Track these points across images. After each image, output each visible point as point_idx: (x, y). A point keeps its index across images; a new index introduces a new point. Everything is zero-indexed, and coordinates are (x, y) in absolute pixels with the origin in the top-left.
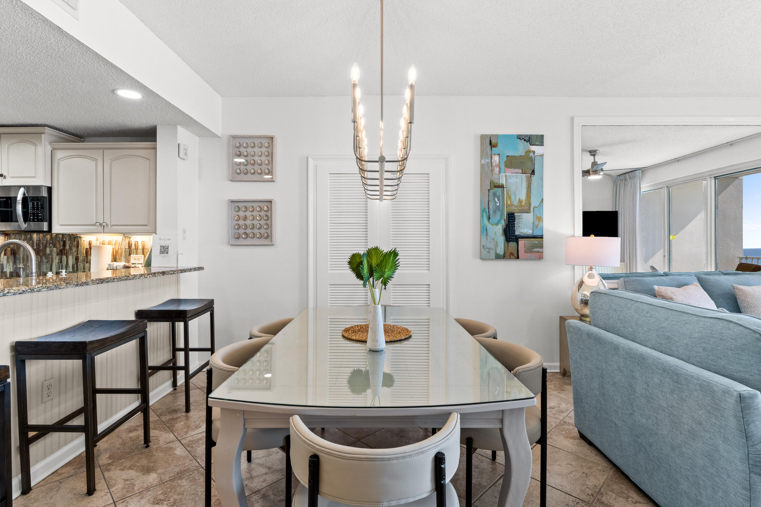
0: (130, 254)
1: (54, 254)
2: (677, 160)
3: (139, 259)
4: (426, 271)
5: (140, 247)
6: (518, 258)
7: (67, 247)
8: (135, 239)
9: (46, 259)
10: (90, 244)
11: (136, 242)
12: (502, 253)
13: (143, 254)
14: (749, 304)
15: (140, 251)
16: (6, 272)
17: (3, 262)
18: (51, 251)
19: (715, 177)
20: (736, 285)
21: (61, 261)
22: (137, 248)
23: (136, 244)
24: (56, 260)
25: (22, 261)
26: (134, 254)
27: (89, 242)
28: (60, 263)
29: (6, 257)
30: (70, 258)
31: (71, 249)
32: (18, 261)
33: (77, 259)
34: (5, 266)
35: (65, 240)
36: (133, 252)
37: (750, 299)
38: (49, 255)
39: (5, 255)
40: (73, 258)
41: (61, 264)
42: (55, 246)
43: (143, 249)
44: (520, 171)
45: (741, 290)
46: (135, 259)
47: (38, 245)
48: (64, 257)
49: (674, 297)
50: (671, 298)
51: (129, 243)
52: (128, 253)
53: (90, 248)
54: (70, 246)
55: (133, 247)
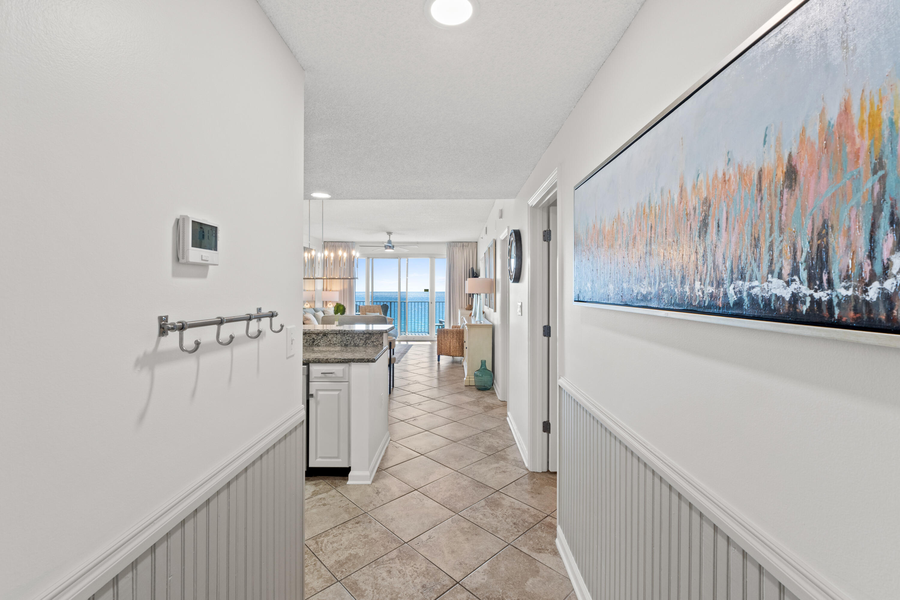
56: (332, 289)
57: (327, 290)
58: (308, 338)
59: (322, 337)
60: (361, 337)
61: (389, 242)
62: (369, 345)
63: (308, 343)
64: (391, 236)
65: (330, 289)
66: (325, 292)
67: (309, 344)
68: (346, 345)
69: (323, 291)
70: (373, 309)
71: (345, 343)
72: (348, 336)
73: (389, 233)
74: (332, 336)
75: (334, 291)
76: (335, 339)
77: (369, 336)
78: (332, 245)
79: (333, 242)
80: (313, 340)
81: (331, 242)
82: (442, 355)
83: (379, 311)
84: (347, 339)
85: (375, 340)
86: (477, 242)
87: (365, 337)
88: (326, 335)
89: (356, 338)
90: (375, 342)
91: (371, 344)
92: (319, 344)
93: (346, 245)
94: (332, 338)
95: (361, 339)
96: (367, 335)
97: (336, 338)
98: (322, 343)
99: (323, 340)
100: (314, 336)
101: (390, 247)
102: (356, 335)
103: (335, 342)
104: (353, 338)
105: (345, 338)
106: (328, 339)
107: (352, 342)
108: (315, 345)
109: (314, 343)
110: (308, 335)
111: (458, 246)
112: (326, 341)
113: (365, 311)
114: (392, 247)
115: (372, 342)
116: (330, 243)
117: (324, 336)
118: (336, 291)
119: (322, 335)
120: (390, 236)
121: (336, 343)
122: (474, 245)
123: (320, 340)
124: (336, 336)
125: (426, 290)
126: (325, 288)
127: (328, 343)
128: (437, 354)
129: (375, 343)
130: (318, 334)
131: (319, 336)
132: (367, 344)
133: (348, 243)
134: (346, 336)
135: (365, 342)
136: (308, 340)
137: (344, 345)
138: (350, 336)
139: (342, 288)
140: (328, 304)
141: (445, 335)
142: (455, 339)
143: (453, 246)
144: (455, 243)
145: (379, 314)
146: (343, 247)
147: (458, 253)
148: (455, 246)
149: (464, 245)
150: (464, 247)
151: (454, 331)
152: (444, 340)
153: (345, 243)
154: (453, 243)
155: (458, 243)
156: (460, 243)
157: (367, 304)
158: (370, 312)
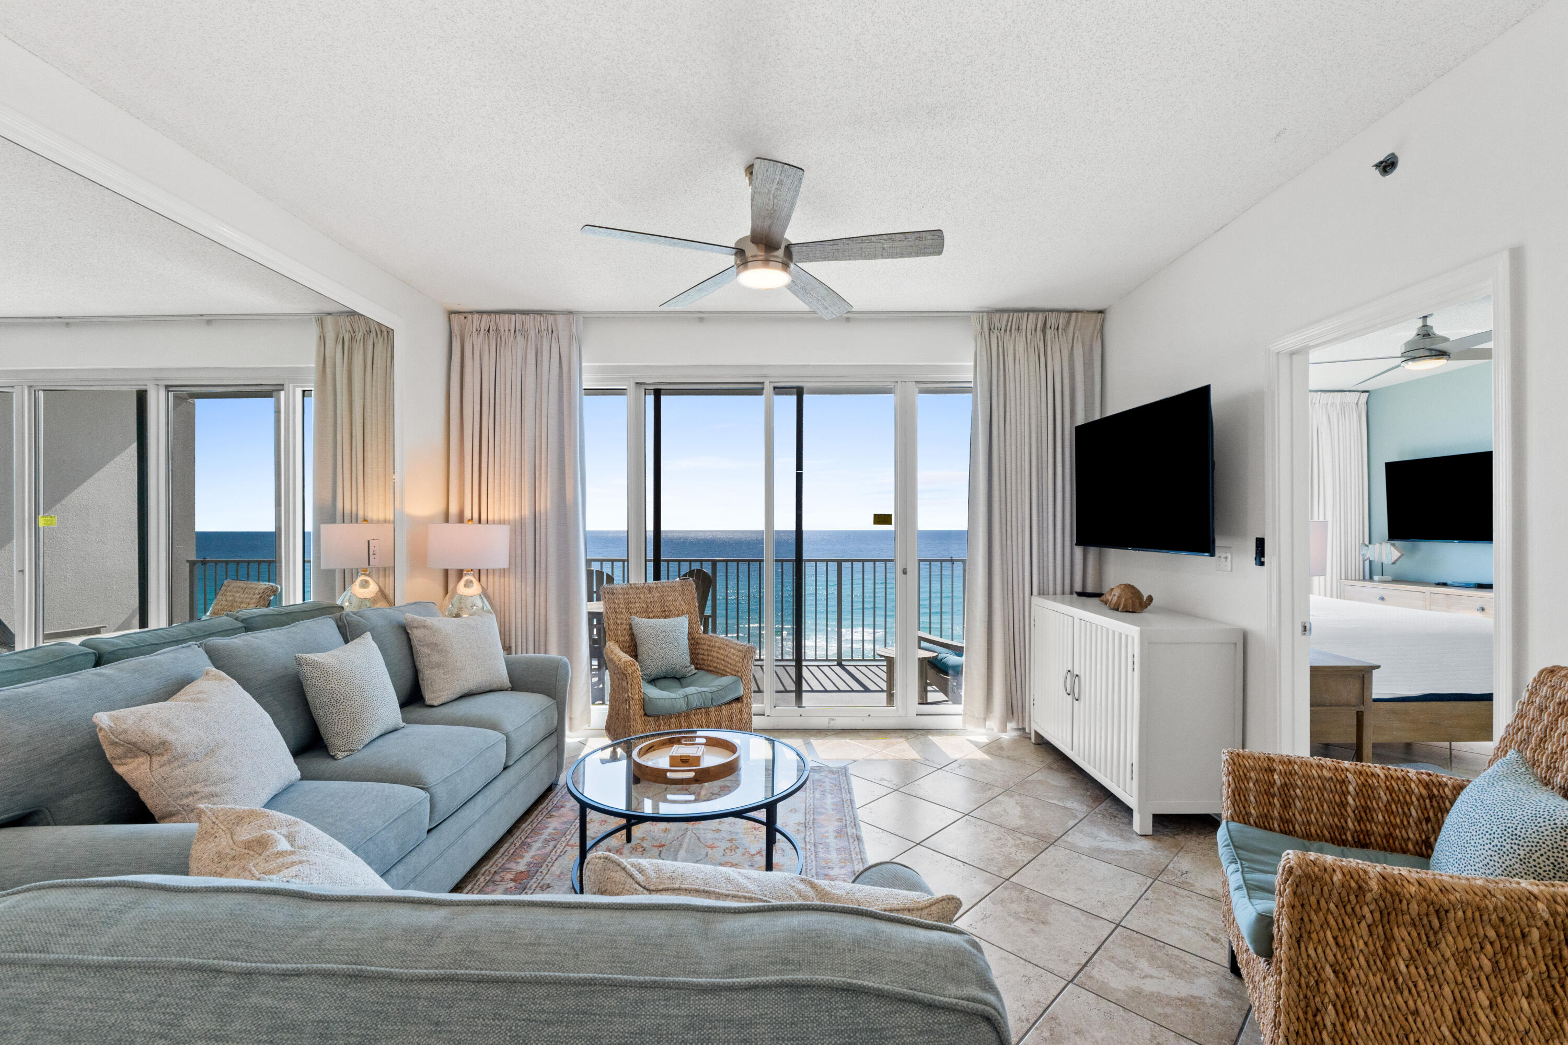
2: (66, 323)
14: (335, 696)
19: (167, 387)
20: (304, 655)
37: (336, 682)
45: (315, 665)
49: (171, 737)
50: (163, 743)
56: (484, 517)
57: (461, 519)
65: (476, 516)
66: (453, 527)
69: (447, 520)
70: (662, 598)
75: (494, 523)
78: (484, 326)
79: (489, 313)
81: (481, 313)
83: (685, 607)
86: (1101, 312)
93: (544, 327)
111: (1024, 328)
113: (628, 610)
116: (476, 316)
118: (502, 522)
122: (1093, 322)
125: (882, 519)
126: (454, 510)
133: (551, 318)
139: (527, 512)
140: (462, 582)
141: (1400, 933)
142: (1529, 996)
143: (1006, 330)
144: (1012, 314)
145: (684, 621)
146: (532, 334)
147: (1022, 359)
148: (1011, 330)
149: (1048, 326)
150: (1048, 332)
151: (1554, 914)
152: (1375, 981)
153: (538, 317)
154: (1006, 315)
155: (1026, 314)
156: (1031, 314)
157: (639, 574)
158: (647, 613)
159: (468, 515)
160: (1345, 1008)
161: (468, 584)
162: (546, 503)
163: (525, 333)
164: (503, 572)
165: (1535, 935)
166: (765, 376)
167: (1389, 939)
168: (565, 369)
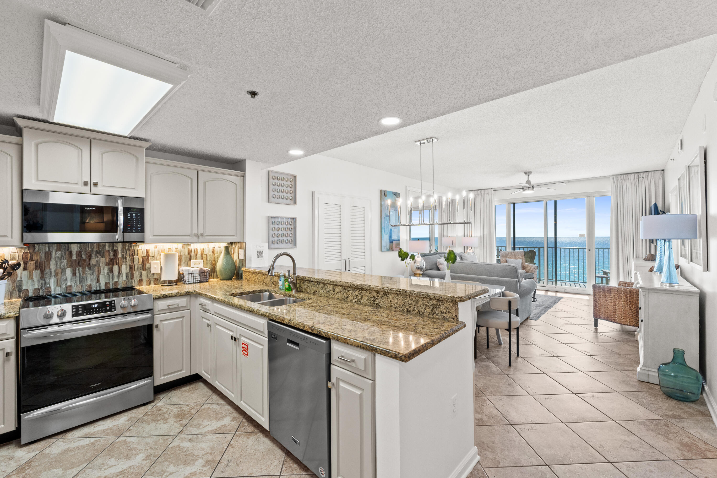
0: (190, 260)
1: (102, 265)
3: (199, 264)
4: (364, 259)
5: (199, 253)
6: (393, 250)
7: (120, 256)
8: (193, 246)
9: (90, 270)
10: (147, 252)
11: (196, 249)
12: (388, 248)
13: (202, 258)
15: (199, 256)
16: (28, 290)
17: (21, 278)
18: (98, 262)
21: (111, 271)
22: (196, 254)
23: (195, 250)
24: (105, 270)
25: (53, 274)
26: (193, 260)
27: (146, 251)
28: (111, 273)
29: (26, 272)
30: (124, 267)
31: (124, 258)
32: (47, 276)
33: (132, 268)
34: (24, 283)
35: (116, 248)
36: (192, 257)
38: (95, 266)
39: (25, 269)
40: (127, 267)
41: (111, 275)
42: (103, 256)
43: (202, 255)
44: (393, 209)
46: (195, 264)
47: (78, 256)
48: (116, 268)
51: (189, 250)
52: (188, 259)
53: (148, 256)
54: (123, 255)
55: (193, 253)
58: (369, 295)
59: (382, 296)
60: (427, 304)
61: (528, 182)
62: (437, 316)
63: (369, 301)
64: (530, 176)
66: (466, 238)
67: (370, 303)
68: (409, 312)
71: (407, 307)
72: (411, 298)
73: (528, 173)
74: (393, 296)
76: (396, 301)
77: (437, 304)
80: (373, 298)
82: (601, 319)
83: (521, 257)
84: (410, 303)
85: (445, 311)
86: (663, 170)
87: (431, 303)
88: (386, 294)
89: (421, 303)
90: (446, 313)
91: (439, 315)
92: (380, 304)
93: (485, 192)
94: (393, 299)
95: (427, 306)
96: (435, 302)
97: (398, 299)
98: (382, 303)
99: (383, 300)
100: (374, 293)
101: (529, 188)
102: (420, 300)
103: (396, 305)
104: (417, 303)
105: (407, 301)
106: (389, 299)
107: (415, 309)
108: (375, 304)
109: (375, 302)
110: (369, 291)
111: (630, 179)
112: (386, 302)
113: (506, 257)
114: (531, 188)
115: (441, 312)
117: (385, 295)
118: (476, 237)
119: (382, 293)
120: (528, 175)
121: (398, 306)
122: (659, 174)
123: (381, 300)
124: (397, 298)
126: (466, 234)
127: (389, 304)
128: (594, 317)
129: (445, 315)
130: (378, 292)
131: (380, 294)
132: (435, 315)
133: (487, 190)
134: (408, 299)
135: (432, 311)
136: (369, 298)
137: (406, 310)
138: (414, 299)
139: (482, 235)
140: (468, 250)
141: (606, 294)
142: (623, 302)
143: (623, 180)
144: (625, 176)
145: (521, 261)
146: (483, 194)
147: (629, 187)
148: (625, 179)
149: (640, 177)
150: (640, 179)
151: (624, 290)
152: (604, 300)
153: (484, 191)
154: (622, 176)
155: (630, 175)
156: (632, 175)
157: (509, 249)
158: (511, 258)
159: (469, 235)
160: (600, 305)
161: (470, 250)
162: (486, 232)
163: (481, 194)
164: (477, 247)
165: (622, 293)
166: (544, 199)
167: (605, 295)
168: (490, 201)
